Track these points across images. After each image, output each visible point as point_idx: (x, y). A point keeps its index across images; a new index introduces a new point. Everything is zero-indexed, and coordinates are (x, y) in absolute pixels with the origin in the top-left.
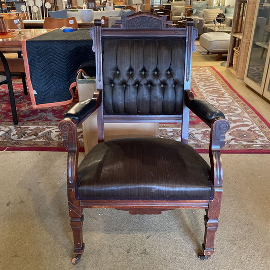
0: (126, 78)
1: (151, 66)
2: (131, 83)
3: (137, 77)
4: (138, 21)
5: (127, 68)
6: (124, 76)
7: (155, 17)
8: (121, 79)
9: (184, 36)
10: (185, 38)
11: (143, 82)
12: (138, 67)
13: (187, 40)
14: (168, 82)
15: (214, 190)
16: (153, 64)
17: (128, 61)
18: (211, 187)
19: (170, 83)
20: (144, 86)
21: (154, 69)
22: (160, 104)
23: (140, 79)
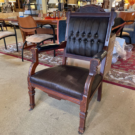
0: (75, 36)
1: (87, 31)
2: (77, 39)
3: (80, 36)
4: (87, 9)
5: (77, 32)
6: (75, 35)
7: (95, 7)
8: (73, 37)
9: (109, 16)
10: (109, 18)
11: (83, 39)
12: (81, 31)
13: (110, 19)
14: (94, 40)
15: (83, 95)
16: (88, 30)
17: (78, 28)
18: (82, 94)
19: (96, 41)
20: (83, 41)
21: (88, 33)
22: (89, 51)
23: (81, 37)
